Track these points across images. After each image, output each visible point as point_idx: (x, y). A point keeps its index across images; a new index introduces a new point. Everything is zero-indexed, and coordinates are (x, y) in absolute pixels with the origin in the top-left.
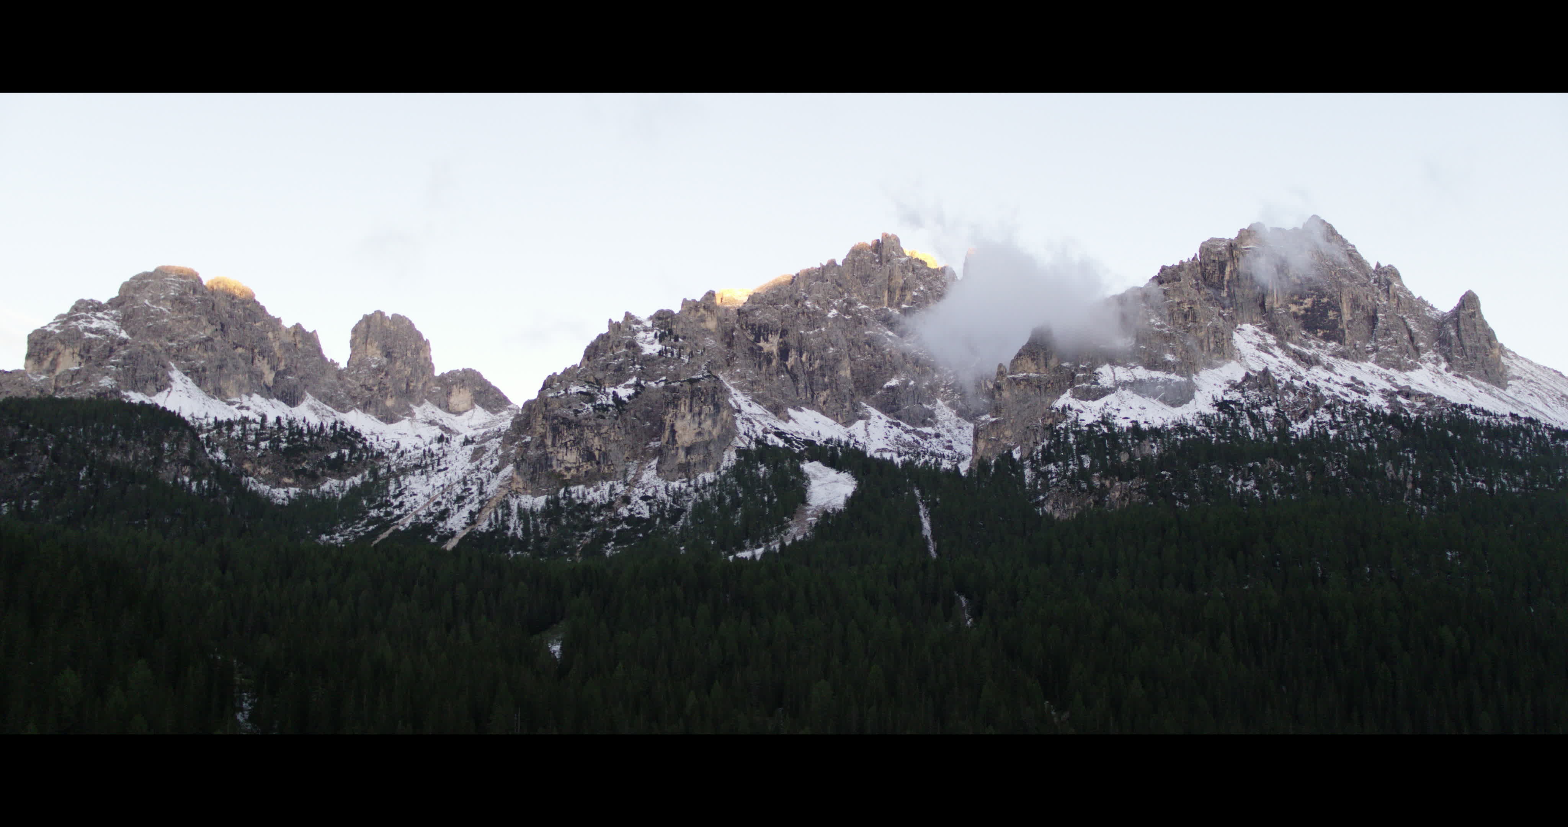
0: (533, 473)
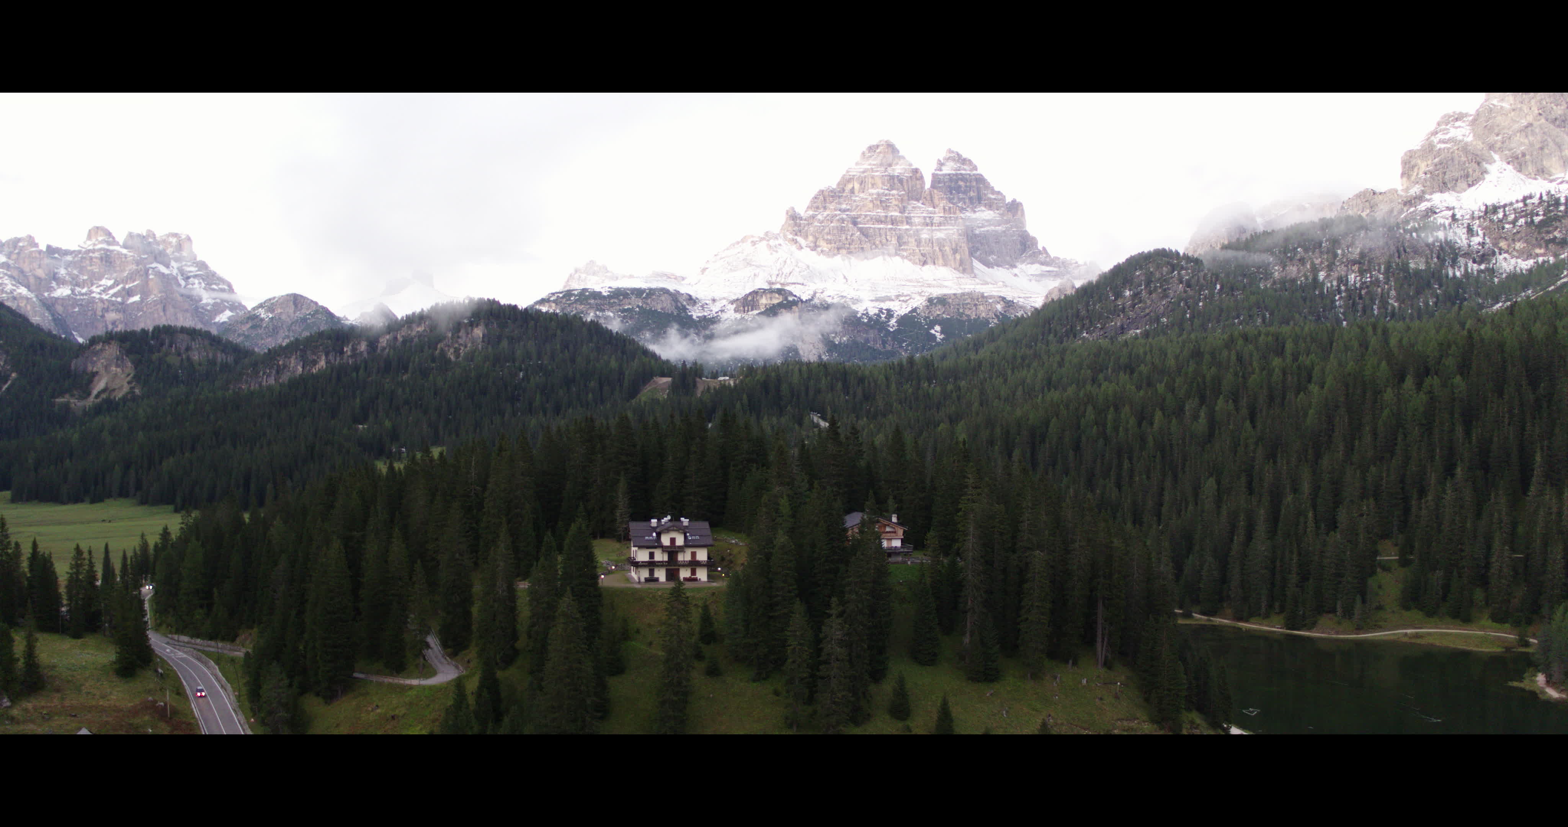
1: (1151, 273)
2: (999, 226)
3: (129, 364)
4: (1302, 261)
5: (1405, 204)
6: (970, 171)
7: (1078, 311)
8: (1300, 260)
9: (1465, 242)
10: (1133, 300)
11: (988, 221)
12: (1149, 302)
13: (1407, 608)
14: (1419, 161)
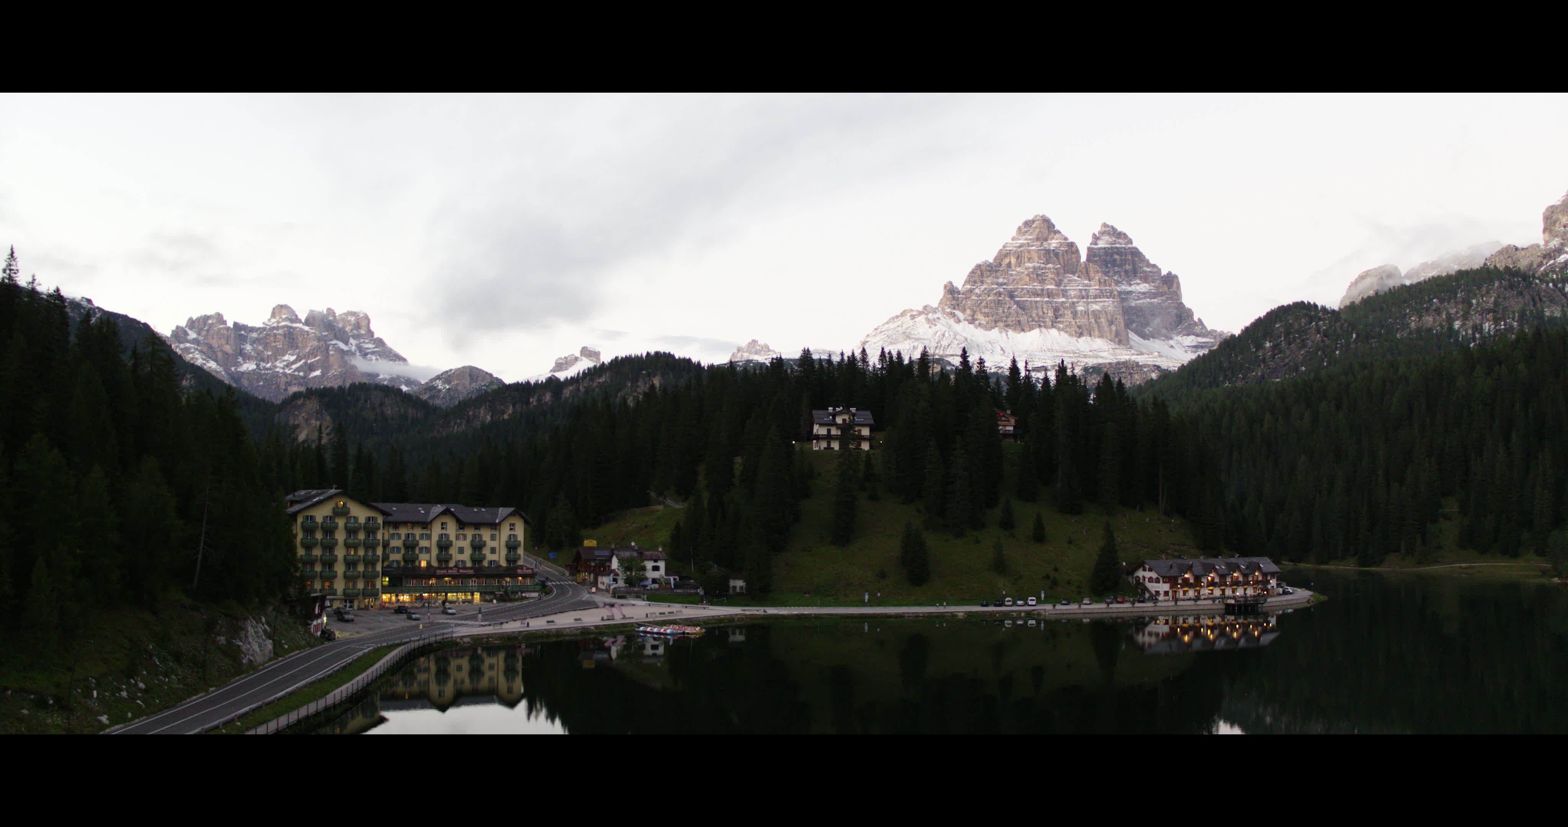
1: (1291, 325)
2: (1154, 298)
3: (328, 418)
4: (1438, 311)
5: (1544, 257)
6: (1125, 244)
7: (1221, 362)
8: (1435, 310)
10: (1273, 351)
11: (1144, 293)
12: (1288, 352)
13: (1463, 547)
14: (1560, 216)
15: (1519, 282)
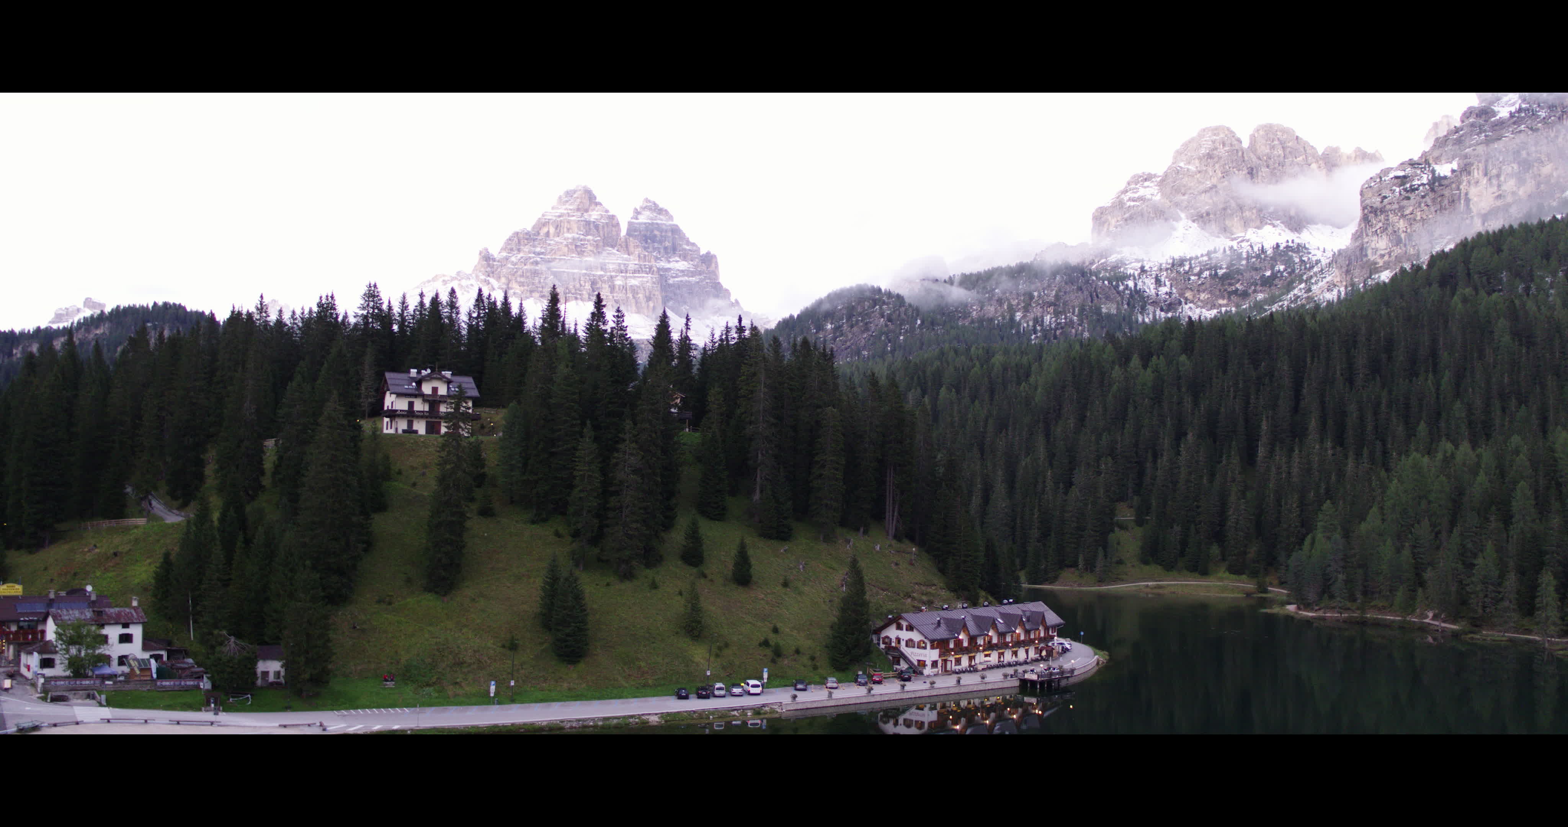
0: (1348, 266)
1: (853, 307)
2: (692, 277)
4: (1000, 302)
5: (1095, 255)
6: (666, 221)
9: (1153, 292)
10: (834, 333)
11: (682, 271)
12: (850, 336)
13: (1146, 563)
14: (1109, 218)
15: (1078, 278)
